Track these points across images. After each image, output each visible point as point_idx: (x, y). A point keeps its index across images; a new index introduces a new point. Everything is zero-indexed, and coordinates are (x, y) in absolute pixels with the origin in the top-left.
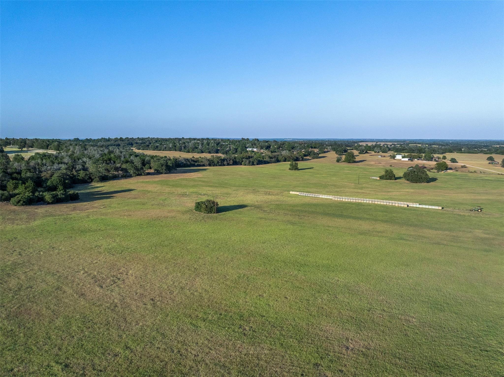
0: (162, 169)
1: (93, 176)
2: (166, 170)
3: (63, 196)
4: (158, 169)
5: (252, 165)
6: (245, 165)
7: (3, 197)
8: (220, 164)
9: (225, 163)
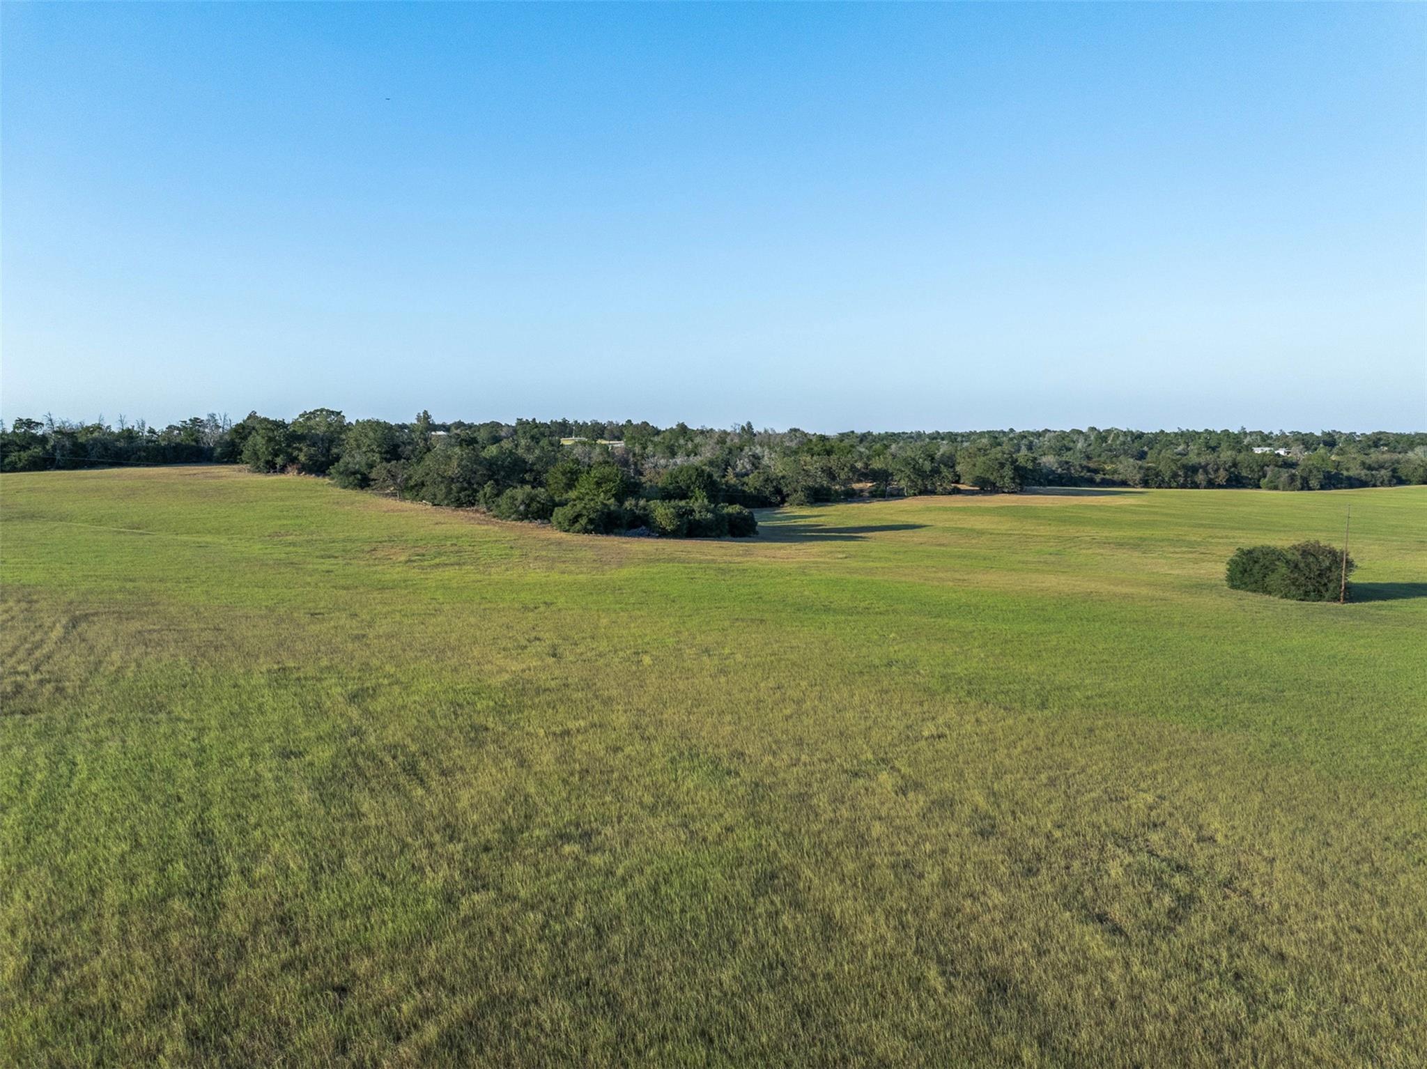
0: (1002, 477)
1: (786, 485)
2: (1013, 479)
3: (709, 516)
4: (988, 475)
5: (1302, 489)
6: (1276, 488)
7: (534, 506)
8: (1181, 480)
9: (1200, 477)
